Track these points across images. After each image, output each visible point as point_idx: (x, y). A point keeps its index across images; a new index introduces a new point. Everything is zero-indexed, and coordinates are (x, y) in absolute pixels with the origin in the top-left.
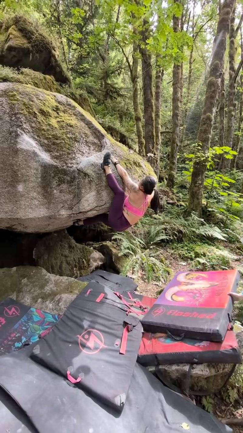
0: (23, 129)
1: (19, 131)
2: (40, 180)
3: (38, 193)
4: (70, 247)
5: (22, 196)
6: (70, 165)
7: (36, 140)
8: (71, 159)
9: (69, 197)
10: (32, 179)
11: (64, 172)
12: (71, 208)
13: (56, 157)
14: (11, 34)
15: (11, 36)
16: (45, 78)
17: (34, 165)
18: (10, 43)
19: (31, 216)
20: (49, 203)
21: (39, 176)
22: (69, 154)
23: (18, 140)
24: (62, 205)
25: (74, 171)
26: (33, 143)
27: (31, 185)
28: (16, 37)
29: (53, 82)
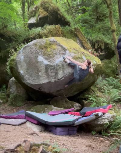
0: (39, 55)
1: (38, 55)
2: (45, 70)
3: (45, 74)
4: (66, 102)
5: (41, 76)
6: (53, 63)
7: (43, 57)
8: (54, 61)
9: (54, 74)
10: (43, 70)
11: (52, 66)
12: (55, 78)
13: (49, 62)
14: (40, 12)
15: (40, 13)
16: (55, 27)
17: (43, 65)
18: (40, 16)
19: (43, 83)
20: (48, 77)
21: (45, 69)
22: (53, 59)
23: (38, 58)
24: (52, 78)
25: (55, 65)
26: (42, 58)
27: (43, 72)
28: (42, 12)
29: (59, 28)
